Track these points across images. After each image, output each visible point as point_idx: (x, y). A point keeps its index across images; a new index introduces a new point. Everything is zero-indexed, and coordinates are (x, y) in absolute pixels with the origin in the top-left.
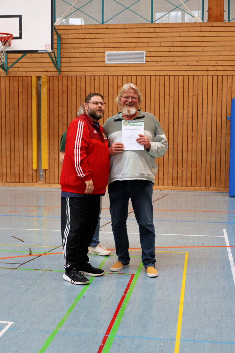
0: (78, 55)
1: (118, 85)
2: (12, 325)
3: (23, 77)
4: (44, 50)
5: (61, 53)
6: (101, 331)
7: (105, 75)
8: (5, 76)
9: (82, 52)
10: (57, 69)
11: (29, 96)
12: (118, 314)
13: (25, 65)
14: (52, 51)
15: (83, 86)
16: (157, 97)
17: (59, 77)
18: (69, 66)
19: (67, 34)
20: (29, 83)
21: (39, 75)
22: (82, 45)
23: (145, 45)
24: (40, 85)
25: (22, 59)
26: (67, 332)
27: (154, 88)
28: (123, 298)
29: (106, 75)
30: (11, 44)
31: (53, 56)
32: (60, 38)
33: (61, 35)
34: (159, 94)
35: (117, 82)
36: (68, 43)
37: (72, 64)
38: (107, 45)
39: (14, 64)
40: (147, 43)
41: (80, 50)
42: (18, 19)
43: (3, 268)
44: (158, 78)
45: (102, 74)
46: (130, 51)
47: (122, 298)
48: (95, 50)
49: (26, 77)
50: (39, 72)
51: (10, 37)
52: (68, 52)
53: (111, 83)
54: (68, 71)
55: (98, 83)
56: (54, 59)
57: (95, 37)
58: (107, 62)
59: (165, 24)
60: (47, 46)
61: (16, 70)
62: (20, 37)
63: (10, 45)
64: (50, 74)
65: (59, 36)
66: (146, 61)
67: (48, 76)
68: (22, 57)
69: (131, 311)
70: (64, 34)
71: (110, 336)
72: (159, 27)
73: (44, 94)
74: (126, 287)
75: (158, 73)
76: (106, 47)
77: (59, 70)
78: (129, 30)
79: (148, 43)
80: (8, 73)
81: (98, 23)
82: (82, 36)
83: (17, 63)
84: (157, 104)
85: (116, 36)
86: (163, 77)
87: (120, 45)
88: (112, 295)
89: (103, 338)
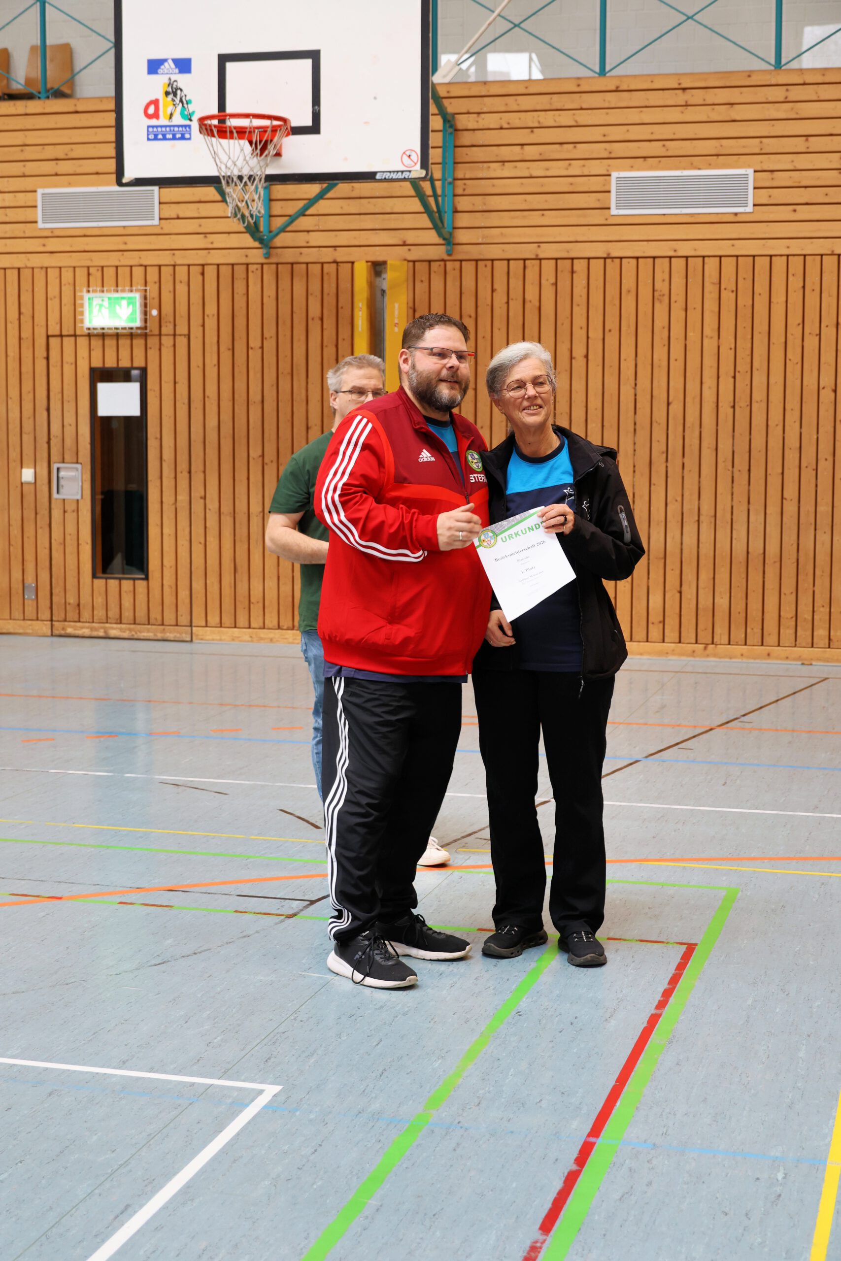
0: (514, 186)
1: (654, 290)
2: (275, 1096)
3: (322, 263)
4: (398, 172)
5: (455, 179)
6: (575, 1124)
7: (609, 254)
8: (264, 261)
9: (528, 175)
10: (440, 234)
11: (344, 333)
12: (633, 1074)
13: (331, 223)
14: (423, 173)
15: (532, 293)
16: (795, 331)
17: (448, 263)
18: (483, 225)
19: (479, 113)
20: (345, 285)
21: (380, 258)
22: (531, 152)
23: (753, 145)
24: (383, 292)
25: (321, 202)
26: (459, 1123)
27: (784, 299)
28: (654, 1020)
29: (613, 254)
30: (284, 152)
31: (428, 190)
32: (451, 126)
33: (457, 116)
34: (800, 321)
35: (650, 281)
36: (481, 143)
37: (494, 219)
38: (619, 149)
39: (293, 219)
40: (758, 140)
41: (522, 169)
42: (308, 63)
43: (251, 913)
44: (796, 264)
45: (599, 250)
46: (699, 169)
47: (649, 1022)
48: (576, 168)
49: (335, 265)
50: (378, 248)
51: (279, 126)
52: (480, 176)
53: (629, 282)
54: (480, 241)
55: (585, 282)
56: (432, 201)
57: (574, 123)
58: (618, 207)
59: (824, 71)
60: (405, 158)
61: (301, 239)
62: (315, 128)
63: (278, 154)
64: (416, 254)
65: (449, 120)
66: (754, 205)
67: (409, 261)
68: (321, 196)
69: (678, 1064)
70: (468, 113)
71: (602, 1144)
72: (804, 84)
73: (396, 325)
74: (664, 985)
75: (796, 247)
76: (613, 155)
77: (449, 241)
78: (697, 97)
79: (764, 140)
80: (271, 250)
81: (583, 73)
82: (530, 119)
83: (305, 215)
84: (794, 355)
85: (647, 116)
86: (814, 260)
87: (664, 149)
88: (615, 1010)
89: (580, 1147)
